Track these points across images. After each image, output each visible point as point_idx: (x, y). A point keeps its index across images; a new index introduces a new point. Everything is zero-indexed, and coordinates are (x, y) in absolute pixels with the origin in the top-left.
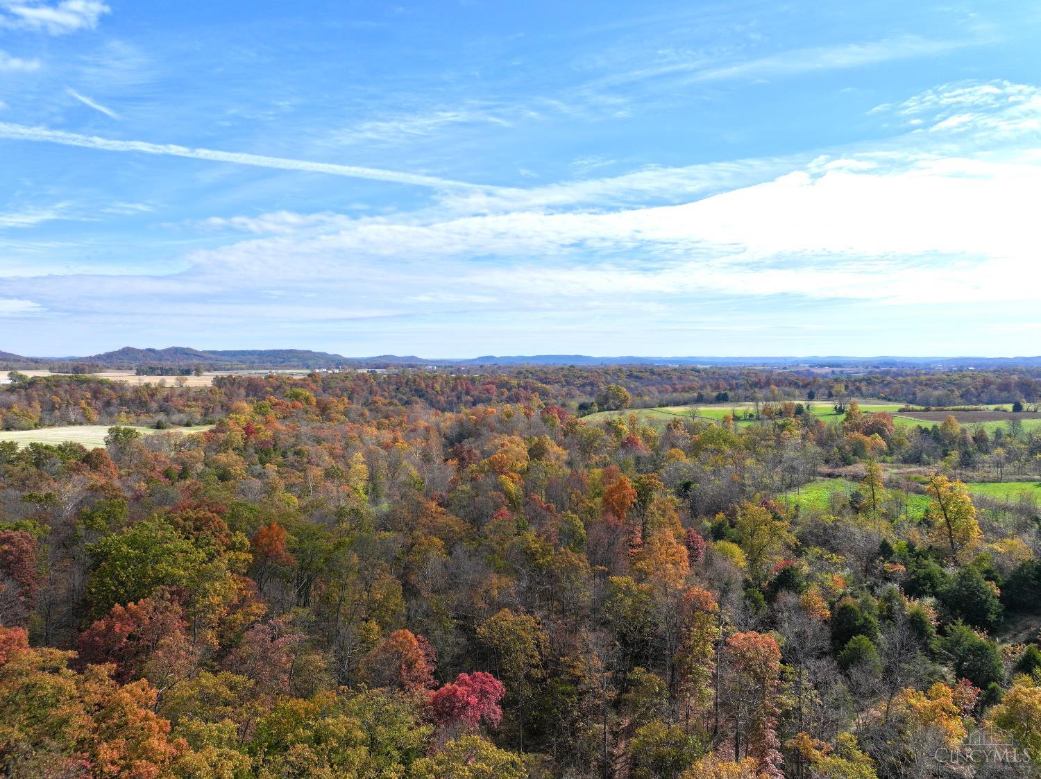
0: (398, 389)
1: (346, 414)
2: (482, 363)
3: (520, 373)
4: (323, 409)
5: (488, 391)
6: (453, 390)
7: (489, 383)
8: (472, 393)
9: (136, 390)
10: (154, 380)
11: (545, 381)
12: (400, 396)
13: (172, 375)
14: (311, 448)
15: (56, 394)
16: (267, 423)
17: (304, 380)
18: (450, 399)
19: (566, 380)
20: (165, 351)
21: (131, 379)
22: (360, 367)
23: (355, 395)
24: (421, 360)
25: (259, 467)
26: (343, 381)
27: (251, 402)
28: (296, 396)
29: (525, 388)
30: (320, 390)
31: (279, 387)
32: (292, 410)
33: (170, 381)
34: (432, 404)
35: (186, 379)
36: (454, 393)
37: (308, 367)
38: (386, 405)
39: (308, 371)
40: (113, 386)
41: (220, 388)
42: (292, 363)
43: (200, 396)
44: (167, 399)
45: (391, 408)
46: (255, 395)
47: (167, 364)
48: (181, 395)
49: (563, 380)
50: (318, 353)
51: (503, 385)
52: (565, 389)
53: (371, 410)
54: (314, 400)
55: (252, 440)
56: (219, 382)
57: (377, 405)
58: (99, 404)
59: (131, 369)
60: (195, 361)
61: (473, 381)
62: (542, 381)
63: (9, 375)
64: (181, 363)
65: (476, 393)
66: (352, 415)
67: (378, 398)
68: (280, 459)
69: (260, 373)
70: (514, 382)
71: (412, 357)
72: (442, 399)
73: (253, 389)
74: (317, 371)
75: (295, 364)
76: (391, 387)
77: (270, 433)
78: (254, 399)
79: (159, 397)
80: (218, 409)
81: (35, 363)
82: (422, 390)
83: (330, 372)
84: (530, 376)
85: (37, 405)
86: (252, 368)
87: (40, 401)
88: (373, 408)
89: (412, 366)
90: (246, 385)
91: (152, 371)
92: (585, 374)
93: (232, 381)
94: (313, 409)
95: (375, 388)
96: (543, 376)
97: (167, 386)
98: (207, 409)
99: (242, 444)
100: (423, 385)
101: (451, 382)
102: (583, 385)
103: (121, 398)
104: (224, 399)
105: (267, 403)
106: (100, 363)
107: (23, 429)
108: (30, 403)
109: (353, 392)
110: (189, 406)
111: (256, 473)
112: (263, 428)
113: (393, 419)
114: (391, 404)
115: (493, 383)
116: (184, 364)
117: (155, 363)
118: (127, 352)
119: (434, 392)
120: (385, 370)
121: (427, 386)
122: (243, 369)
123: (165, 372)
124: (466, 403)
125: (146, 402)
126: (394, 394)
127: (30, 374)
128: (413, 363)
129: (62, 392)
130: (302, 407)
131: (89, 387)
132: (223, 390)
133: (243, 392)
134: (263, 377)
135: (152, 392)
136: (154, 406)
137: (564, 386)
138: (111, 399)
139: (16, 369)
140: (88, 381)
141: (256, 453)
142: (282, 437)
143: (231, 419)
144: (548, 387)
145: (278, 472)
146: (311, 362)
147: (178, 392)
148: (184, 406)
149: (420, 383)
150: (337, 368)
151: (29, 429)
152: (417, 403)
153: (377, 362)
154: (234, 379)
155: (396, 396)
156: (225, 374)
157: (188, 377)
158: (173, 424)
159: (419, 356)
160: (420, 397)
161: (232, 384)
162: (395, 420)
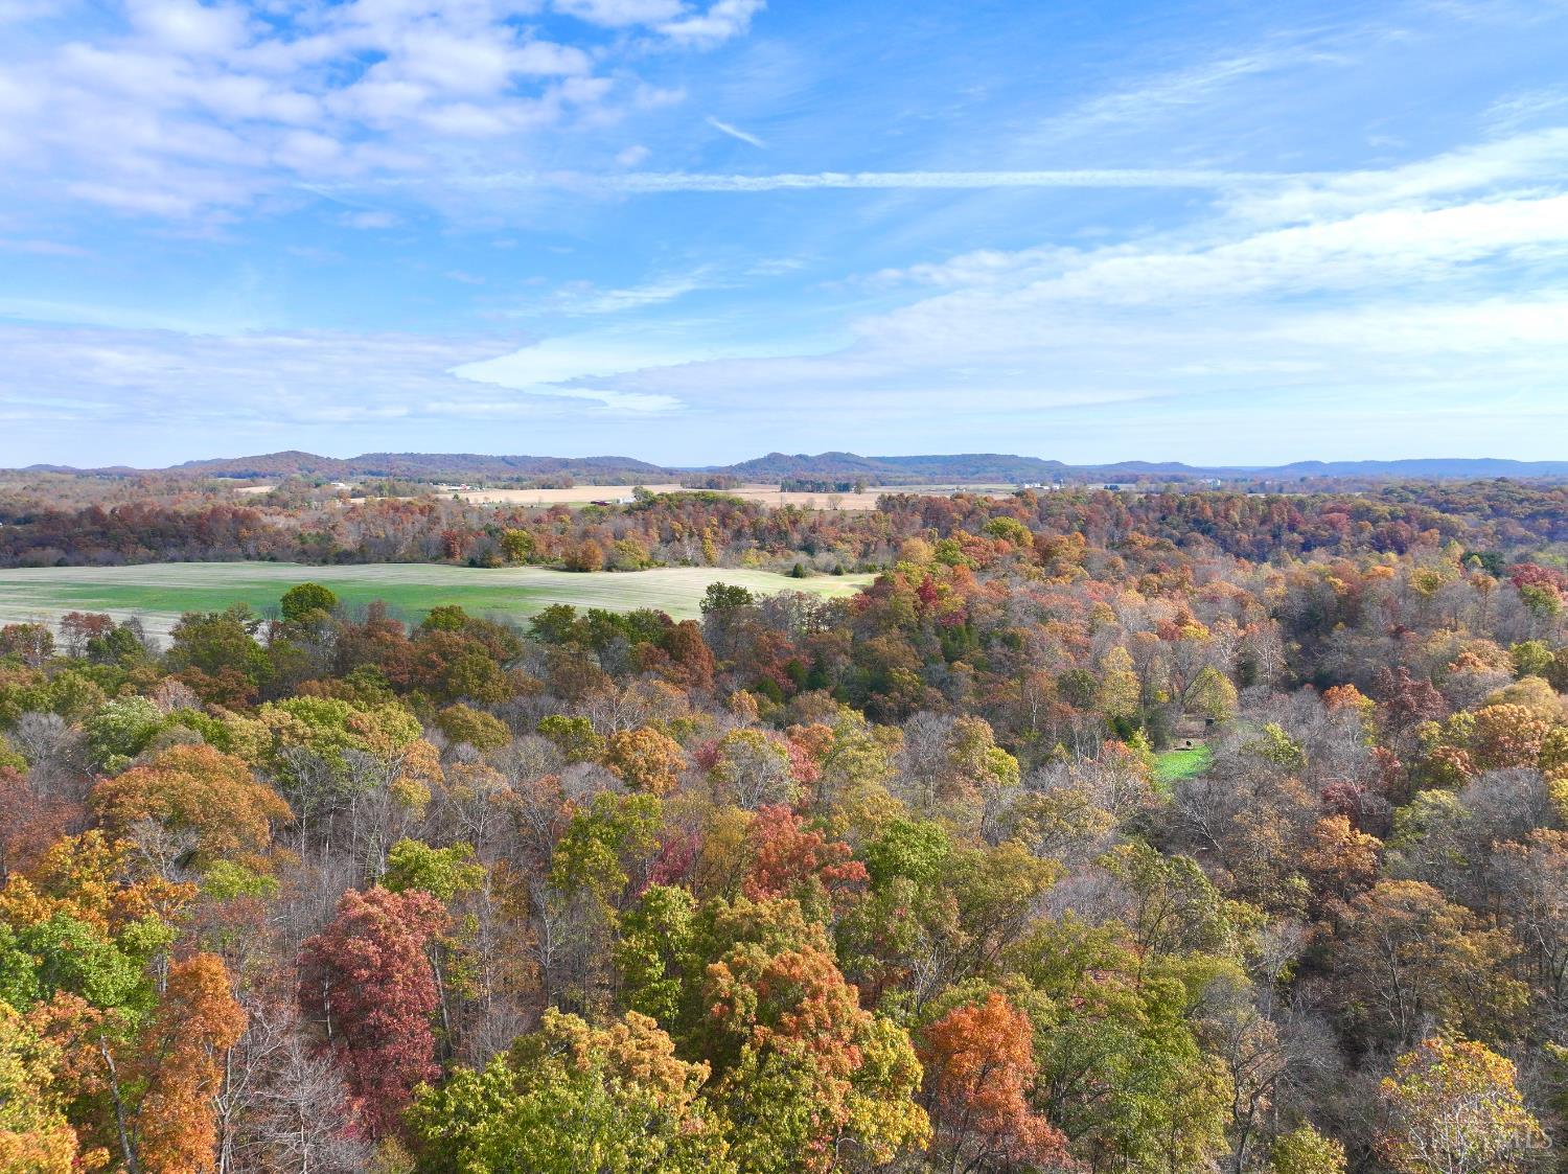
0: (1164, 518)
1: (1083, 562)
2: (1305, 474)
3: (1388, 492)
4: (1046, 554)
5: (1333, 525)
6: (1262, 523)
7: (1332, 510)
8: (1302, 528)
9: (774, 514)
10: (798, 500)
11: (1446, 506)
12: (1167, 529)
13: (826, 491)
14: (1032, 632)
15: (677, 518)
16: (956, 579)
17: (1010, 501)
18: (1259, 537)
19: (1491, 506)
20: (820, 458)
21: (770, 498)
22: (1092, 481)
23: (1092, 528)
24: (1189, 469)
25: (942, 666)
26: (1073, 504)
27: (931, 537)
28: (1000, 531)
29: (1407, 519)
30: (1035, 518)
31: (972, 512)
32: (995, 554)
33: (821, 501)
34: (1227, 546)
35: (841, 499)
36: (1265, 528)
37: (1012, 481)
38: (1152, 548)
39: (1013, 487)
40: (745, 508)
41: (886, 511)
42: (990, 475)
43: (861, 525)
44: (813, 529)
45: (1162, 554)
46: (937, 525)
47: (820, 477)
48: (832, 523)
49: (1486, 505)
50: (1027, 459)
51: (1359, 514)
52: (1491, 522)
53: (1126, 557)
54: (1029, 538)
55: (932, 612)
56: (886, 504)
57: (1135, 548)
58: (728, 533)
59: (776, 483)
60: (857, 472)
61: (1301, 505)
62: (1438, 506)
63: (634, 491)
64: (839, 475)
65: (1310, 528)
66: (1096, 565)
67: (1133, 535)
68: (979, 653)
69: (942, 491)
70: (1383, 509)
71: (1176, 465)
72: (1245, 537)
73: (935, 516)
74: (1027, 486)
75: (993, 475)
76: (1151, 515)
77: (960, 599)
78: (935, 532)
79: (803, 524)
80: (883, 545)
81: (670, 474)
82: (1207, 522)
83: (1046, 488)
84: (1411, 496)
85: (654, 532)
86: (933, 482)
87: (659, 528)
88: (1128, 552)
89: (1176, 479)
90: (922, 508)
91: (799, 486)
92: (1537, 495)
93: (904, 503)
94: (1027, 554)
95: (1125, 516)
96: (1440, 498)
97: (817, 508)
98: (868, 545)
99: (914, 619)
100: (1209, 513)
101: (1261, 507)
102: (1533, 517)
103: (754, 525)
104: (892, 530)
105: (953, 541)
106: (740, 476)
107: (627, 570)
108: (647, 531)
109: (1088, 521)
110: (842, 540)
111: (937, 677)
112: (950, 589)
113: (1165, 575)
114: (1159, 546)
115: (1340, 511)
116: (842, 476)
117: (806, 475)
118: (774, 459)
119: (1230, 525)
120: (1133, 485)
121: (1216, 514)
122: (919, 483)
123: (817, 487)
124: (1290, 545)
125: (786, 533)
126: (1157, 527)
127: (655, 490)
128: (1180, 474)
129: (683, 517)
130: (1011, 550)
131: (717, 510)
132: (890, 516)
133: (918, 519)
134: (948, 497)
135: (794, 516)
136: (797, 538)
137: (1487, 518)
138: (743, 526)
139: (643, 483)
140: (715, 501)
141: (938, 635)
142: (981, 606)
143: (898, 571)
144: (1454, 518)
145: (975, 678)
146: (1016, 473)
147: (829, 518)
148: (836, 539)
149: (1203, 509)
150: (1057, 481)
151: (634, 570)
152: (1198, 543)
153: (1120, 474)
154: (907, 500)
155: (1161, 530)
156: (894, 491)
157: (843, 495)
158: (817, 569)
159: (1187, 462)
160: (1203, 533)
161: (904, 507)
162: (1169, 576)
